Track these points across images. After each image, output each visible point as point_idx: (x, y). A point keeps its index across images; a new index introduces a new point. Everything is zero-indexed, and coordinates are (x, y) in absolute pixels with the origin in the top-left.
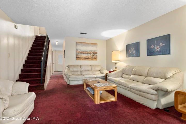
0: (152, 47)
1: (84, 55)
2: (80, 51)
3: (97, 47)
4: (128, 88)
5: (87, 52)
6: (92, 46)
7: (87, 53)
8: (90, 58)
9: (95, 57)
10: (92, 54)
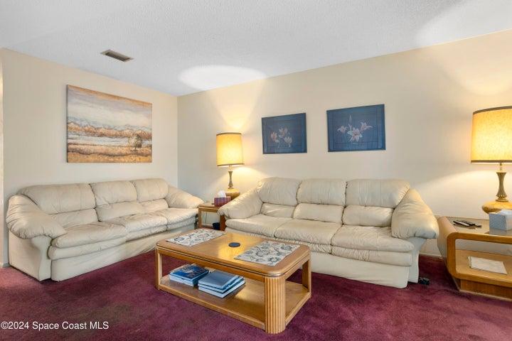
0: (342, 129)
1: (102, 144)
2: (84, 123)
3: (150, 116)
4: (323, 244)
5: (113, 132)
6: (131, 110)
7: (116, 136)
8: (126, 155)
9: (143, 149)
10: (133, 141)
